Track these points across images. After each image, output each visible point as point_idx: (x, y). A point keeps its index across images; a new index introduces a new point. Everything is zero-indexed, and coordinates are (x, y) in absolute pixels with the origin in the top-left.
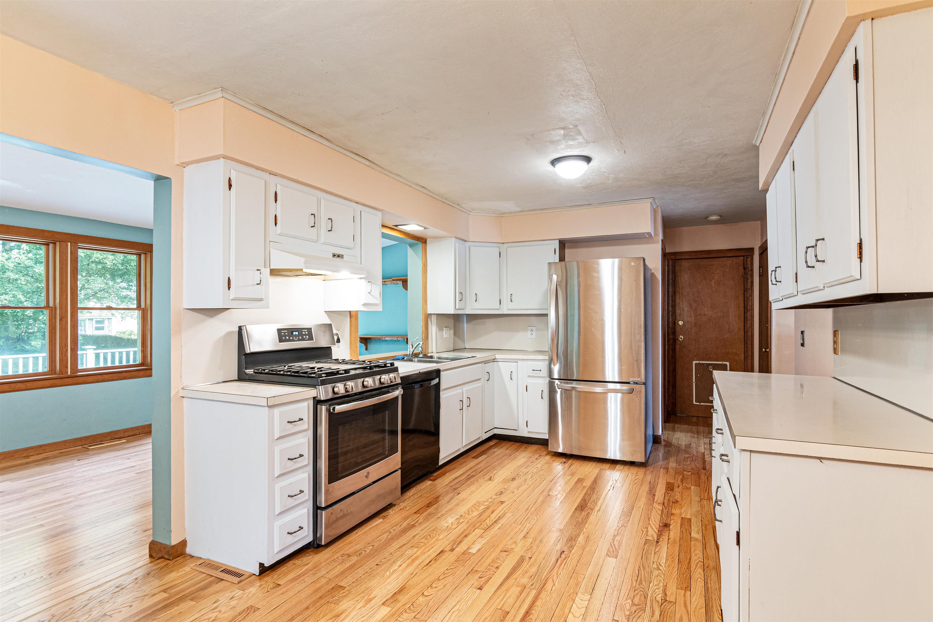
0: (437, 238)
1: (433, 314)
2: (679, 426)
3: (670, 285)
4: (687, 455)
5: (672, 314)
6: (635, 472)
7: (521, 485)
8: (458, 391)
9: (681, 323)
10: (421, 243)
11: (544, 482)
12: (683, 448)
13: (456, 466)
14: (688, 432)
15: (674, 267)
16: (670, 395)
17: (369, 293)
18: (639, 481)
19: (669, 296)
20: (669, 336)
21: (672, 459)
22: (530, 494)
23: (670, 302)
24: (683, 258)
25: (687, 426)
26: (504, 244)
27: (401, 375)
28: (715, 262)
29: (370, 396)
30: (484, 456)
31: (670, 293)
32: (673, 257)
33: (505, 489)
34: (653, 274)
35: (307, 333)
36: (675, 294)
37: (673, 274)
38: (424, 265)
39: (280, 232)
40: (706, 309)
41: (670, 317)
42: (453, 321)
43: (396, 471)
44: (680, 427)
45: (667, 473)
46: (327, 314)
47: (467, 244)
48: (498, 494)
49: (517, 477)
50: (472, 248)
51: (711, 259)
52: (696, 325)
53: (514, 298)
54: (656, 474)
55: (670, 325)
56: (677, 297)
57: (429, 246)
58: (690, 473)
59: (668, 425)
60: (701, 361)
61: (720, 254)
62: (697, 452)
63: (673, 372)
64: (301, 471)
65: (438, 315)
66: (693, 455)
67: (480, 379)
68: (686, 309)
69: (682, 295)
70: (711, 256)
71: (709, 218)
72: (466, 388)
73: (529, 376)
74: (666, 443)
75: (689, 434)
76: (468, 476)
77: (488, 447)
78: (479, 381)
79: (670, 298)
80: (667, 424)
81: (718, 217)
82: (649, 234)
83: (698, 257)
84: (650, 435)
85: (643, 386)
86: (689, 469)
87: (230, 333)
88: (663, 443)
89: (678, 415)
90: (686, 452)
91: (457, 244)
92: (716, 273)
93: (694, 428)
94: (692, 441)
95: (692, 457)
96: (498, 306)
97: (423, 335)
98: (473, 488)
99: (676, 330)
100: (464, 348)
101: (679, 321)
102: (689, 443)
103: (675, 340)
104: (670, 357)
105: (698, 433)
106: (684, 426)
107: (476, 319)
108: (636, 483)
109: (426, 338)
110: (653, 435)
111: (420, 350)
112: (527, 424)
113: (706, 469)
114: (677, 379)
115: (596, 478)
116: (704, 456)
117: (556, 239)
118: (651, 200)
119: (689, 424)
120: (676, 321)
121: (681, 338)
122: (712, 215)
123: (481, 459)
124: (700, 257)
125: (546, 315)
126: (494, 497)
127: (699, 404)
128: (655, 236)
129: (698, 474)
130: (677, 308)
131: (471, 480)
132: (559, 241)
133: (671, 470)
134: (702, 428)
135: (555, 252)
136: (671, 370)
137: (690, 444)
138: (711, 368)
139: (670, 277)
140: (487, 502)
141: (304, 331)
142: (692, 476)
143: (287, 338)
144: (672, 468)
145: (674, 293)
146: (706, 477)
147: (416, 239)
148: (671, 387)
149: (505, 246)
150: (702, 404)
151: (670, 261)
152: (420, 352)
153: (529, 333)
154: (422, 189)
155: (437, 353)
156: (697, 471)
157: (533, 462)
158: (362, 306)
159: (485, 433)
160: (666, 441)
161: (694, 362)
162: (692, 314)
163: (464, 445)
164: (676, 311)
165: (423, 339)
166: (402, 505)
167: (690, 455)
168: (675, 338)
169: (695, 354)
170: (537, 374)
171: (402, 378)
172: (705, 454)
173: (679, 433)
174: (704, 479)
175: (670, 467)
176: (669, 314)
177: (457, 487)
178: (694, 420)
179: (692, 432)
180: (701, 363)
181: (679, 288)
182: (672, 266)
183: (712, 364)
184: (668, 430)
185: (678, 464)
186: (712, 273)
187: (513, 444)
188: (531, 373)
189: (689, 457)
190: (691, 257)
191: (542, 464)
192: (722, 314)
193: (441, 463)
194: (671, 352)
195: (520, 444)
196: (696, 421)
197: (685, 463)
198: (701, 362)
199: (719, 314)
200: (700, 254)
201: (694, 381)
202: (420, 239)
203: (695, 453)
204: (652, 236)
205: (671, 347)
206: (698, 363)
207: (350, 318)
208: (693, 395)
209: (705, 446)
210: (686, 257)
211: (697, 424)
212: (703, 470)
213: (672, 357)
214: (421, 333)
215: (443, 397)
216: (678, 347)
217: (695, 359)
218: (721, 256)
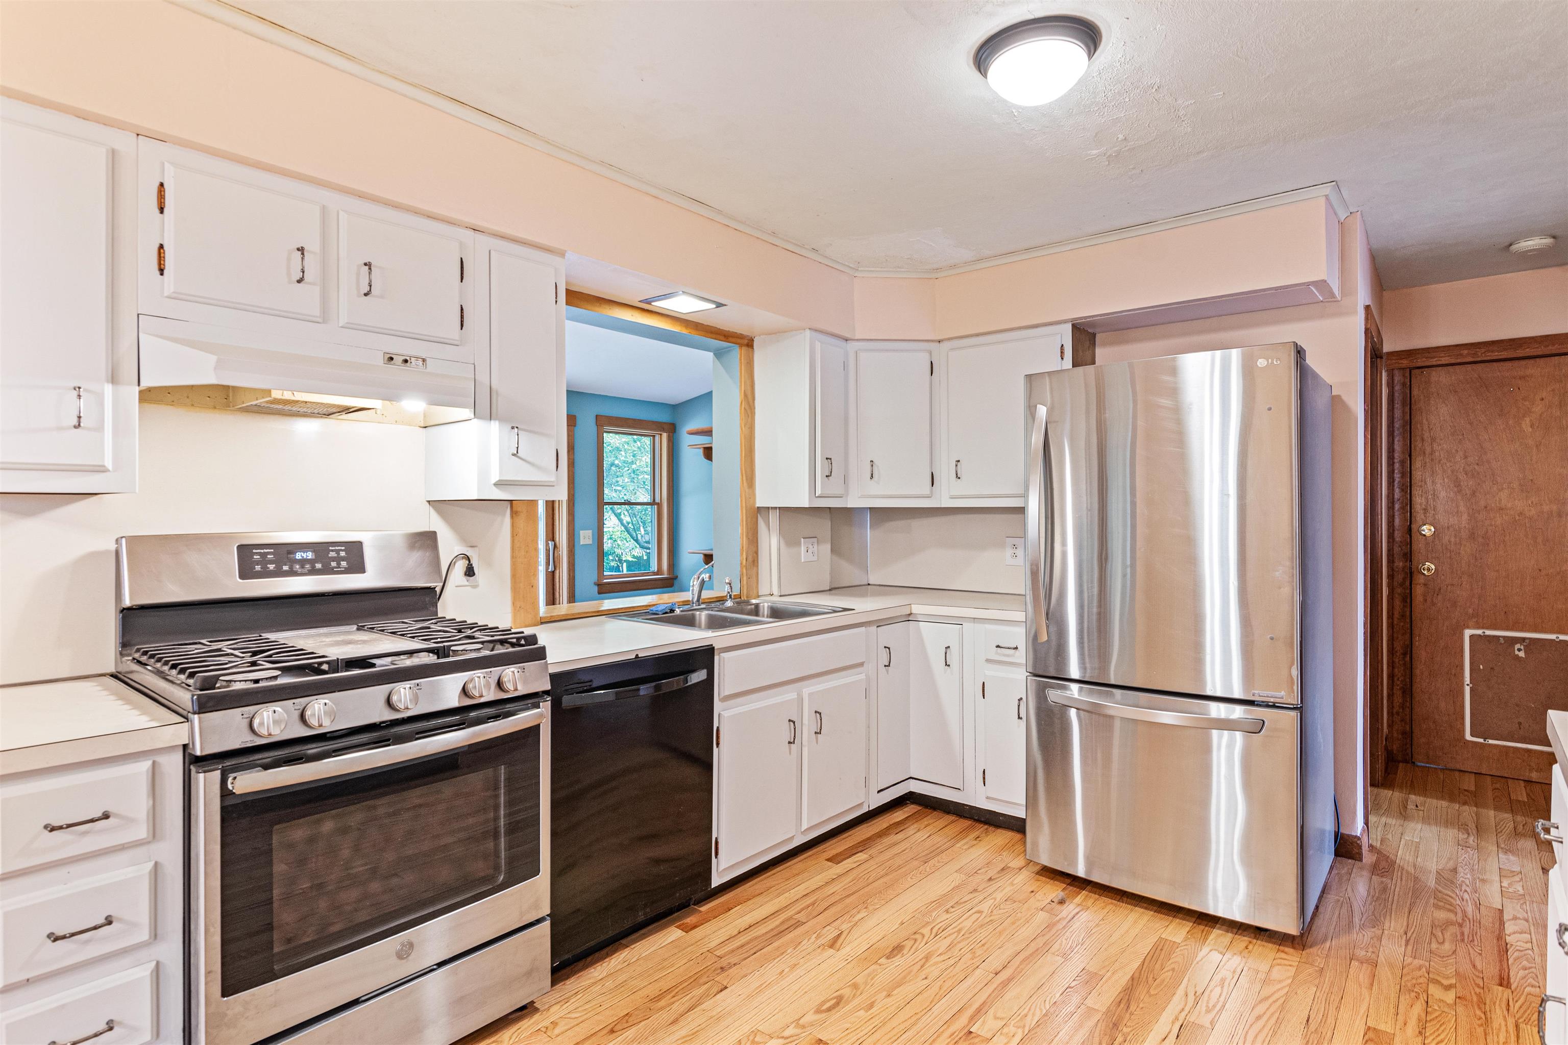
0: (776, 333)
1: (772, 508)
2: (1419, 799)
3: (1396, 433)
4: (1442, 915)
5: (1403, 508)
6: (1264, 967)
7: (905, 977)
8: (788, 695)
9: (1427, 530)
10: (737, 347)
11: (978, 971)
12: (1432, 882)
13: (774, 883)
14: (1448, 823)
15: (1408, 387)
16: (1395, 711)
17: (514, 455)
18: (1272, 1010)
19: (1394, 463)
20: (1393, 562)
21: (1394, 925)
22: (914, 1019)
23: (1397, 476)
24: (1434, 363)
25: (1444, 804)
26: (941, 344)
27: (553, 670)
28: (1534, 370)
29: (417, 733)
30: (861, 856)
31: (1396, 455)
32: (1405, 363)
33: (855, 986)
34: (1336, 401)
35: (343, 554)
36: (1410, 456)
37: (1404, 404)
38: (746, 395)
39: (172, 290)
40: (1504, 495)
41: (1397, 514)
42: (828, 524)
43: (539, 921)
44: (1424, 804)
45: (1372, 985)
46: (433, 507)
47: (852, 346)
48: (824, 1007)
49: (909, 944)
50: (862, 355)
51: (1523, 362)
52: (1472, 536)
53: (963, 470)
54: (1332, 984)
55: (1398, 535)
56: (1417, 464)
57: (759, 355)
58: (1450, 997)
59: (1386, 793)
60: (1488, 628)
61: (1550, 347)
62: (1478, 906)
63: (1405, 654)
64: (126, 961)
65: (784, 511)
66: (1464, 913)
67: (861, 664)
68: (1443, 494)
69: (1432, 460)
70: (1520, 353)
71: (1517, 246)
72: (808, 689)
73: (988, 661)
74: (1378, 860)
75: (1451, 834)
76: (783, 923)
77: (885, 825)
78: (860, 669)
79: (1397, 466)
80: (1386, 791)
81: (1548, 241)
82: (1322, 285)
83: (1479, 359)
84: (1323, 832)
85: (1293, 714)
86: (1448, 978)
87: (94, 556)
88: (1368, 858)
89: (1419, 764)
90: (1441, 901)
91: (818, 346)
92: (1538, 398)
93: (1468, 811)
94: (1460, 860)
95: (1461, 925)
96: (926, 488)
97: (742, 554)
98: (770, 971)
99: (1414, 547)
100: (866, 583)
101: (1421, 526)
102: (1451, 865)
103: (1411, 574)
104: (1396, 615)
105: (1480, 830)
106: (1435, 801)
107: (891, 521)
108: (1259, 1018)
109: (752, 560)
110: (1337, 834)
111: (726, 589)
112: (984, 778)
113: (1509, 982)
114: (1417, 672)
115: (1137, 975)
116: (1502, 923)
117: (1065, 322)
118: (1327, 190)
119: (1452, 798)
120: (1413, 526)
121: (1429, 570)
122: (1529, 234)
123: (848, 863)
124: (1489, 358)
125: (1021, 511)
126: (810, 1017)
127: (1481, 740)
128: (1344, 293)
129: (1481, 1002)
130: (1416, 492)
131: (781, 941)
132: (1073, 325)
133: (1384, 973)
134: (1492, 813)
135: (1062, 353)
136: (1398, 648)
137: (1455, 870)
138: (1519, 650)
139: (1398, 413)
140: (778, 1037)
141: (332, 551)
142: (1460, 1009)
143: (271, 567)
144: (1391, 966)
145: (1409, 453)
146: (1511, 1022)
147: (722, 338)
148: (1398, 693)
149: (946, 345)
150: (1491, 742)
151: (1396, 372)
152: (726, 596)
153: (1009, 552)
154: (696, 207)
155: (781, 596)
156: (1478, 990)
157: (975, 890)
158: (494, 488)
159: (879, 792)
160: (1379, 852)
161: (1468, 633)
162: (1462, 508)
163: (804, 827)
164: (1413, 498)
165: (741, 564)
166: (556, 1012)
167: (1451, 916)
168: (1411, 568)
169: (1470, 611)
170: (1008, 656)
171: (554, 677)
172: (1506, 917)
173: (1419, 826)
174: (1503, 1028)
175: (1382, 958)
176: (1393, 508)
177: (734, 960)
178: (1469, 783)
179: (1463, 827)
180: (1489, 636)
181: (1423, 440)
182: (1404, 384)
183: (1524, 639)
184: (1387, 813)
185: (1410, 948)
186: (1524, 399)
187: (952, 822)
188: (994, 654)
189: (1449, 923)
190: (1459, 361)
191: (998, 900)
192: (1555, 507)
193: (716, 881)
194: (1398, 603)
195: (967, 823)
196: (1473, 788)
197: (1434, 946)
198: (1489, 632)
199: (1546, 508)
200: (1489, 351)
201: (1467, 680)
202: (733, 337)
203: (1470, 909)
204: (1332, 295)
205: (1399, 590)
206: (1480, 635)
207: (512, 517)
208: (1463, 718)
209: (1505, 884)
210: (1444, 361)
211: (1474, 798)
212: (1501, 985)
213: (1403, 616)
214: (739, 553)
215: (726, 715)
216: (1419, 591)
217: (1471, 623)
218: (1554, 352)
